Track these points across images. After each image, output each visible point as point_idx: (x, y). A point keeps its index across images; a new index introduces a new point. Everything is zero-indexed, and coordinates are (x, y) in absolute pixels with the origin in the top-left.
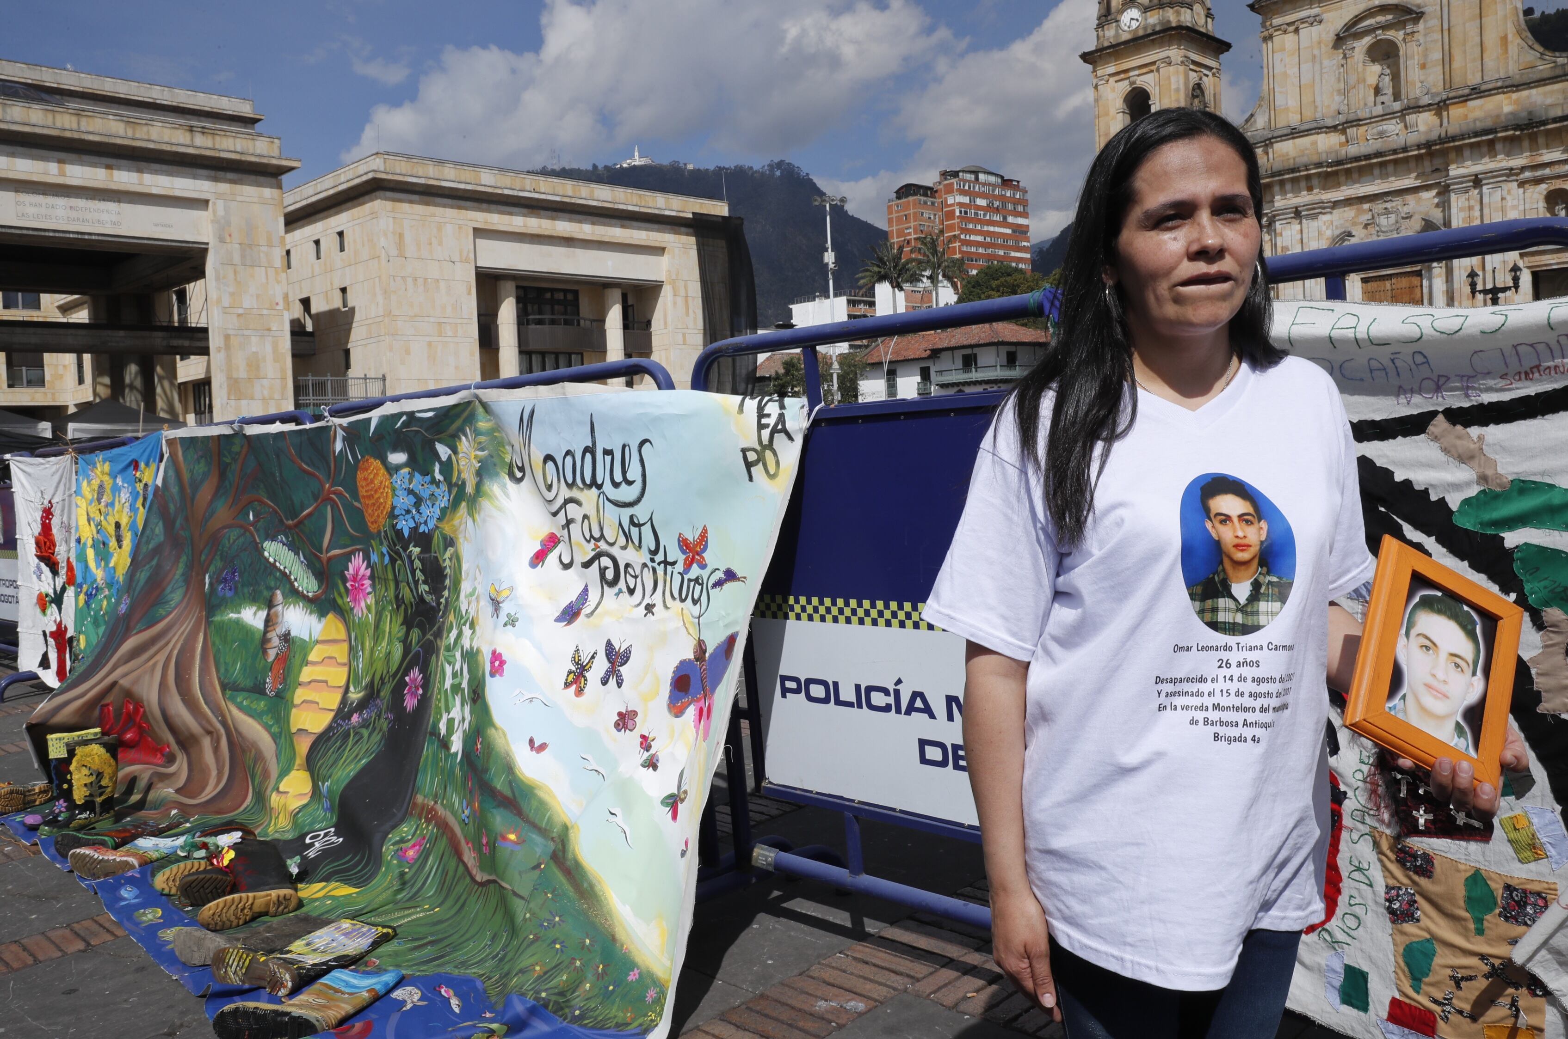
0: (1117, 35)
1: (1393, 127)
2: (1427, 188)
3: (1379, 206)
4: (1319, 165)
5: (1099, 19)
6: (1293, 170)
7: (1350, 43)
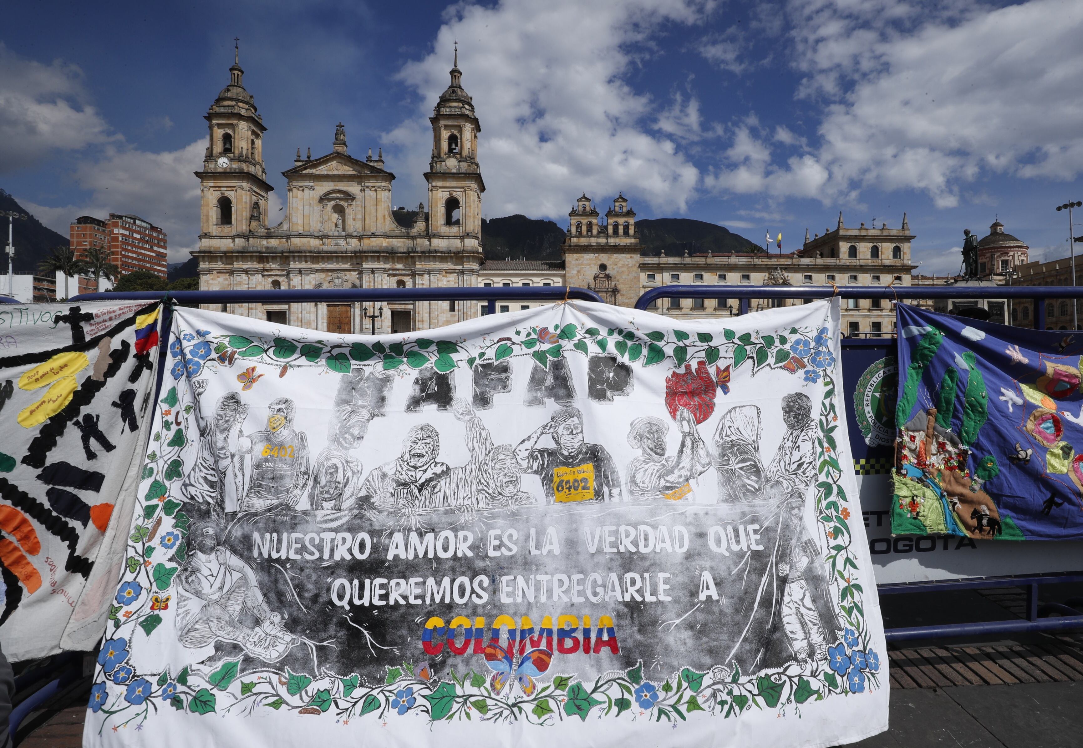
0: (215, 168)
1: (341, 242)
2: (354, 270)
3: (335, 275)
4: (310, 252)
5: (206, 157)
6: (299, 252)
7: (326, 202)
